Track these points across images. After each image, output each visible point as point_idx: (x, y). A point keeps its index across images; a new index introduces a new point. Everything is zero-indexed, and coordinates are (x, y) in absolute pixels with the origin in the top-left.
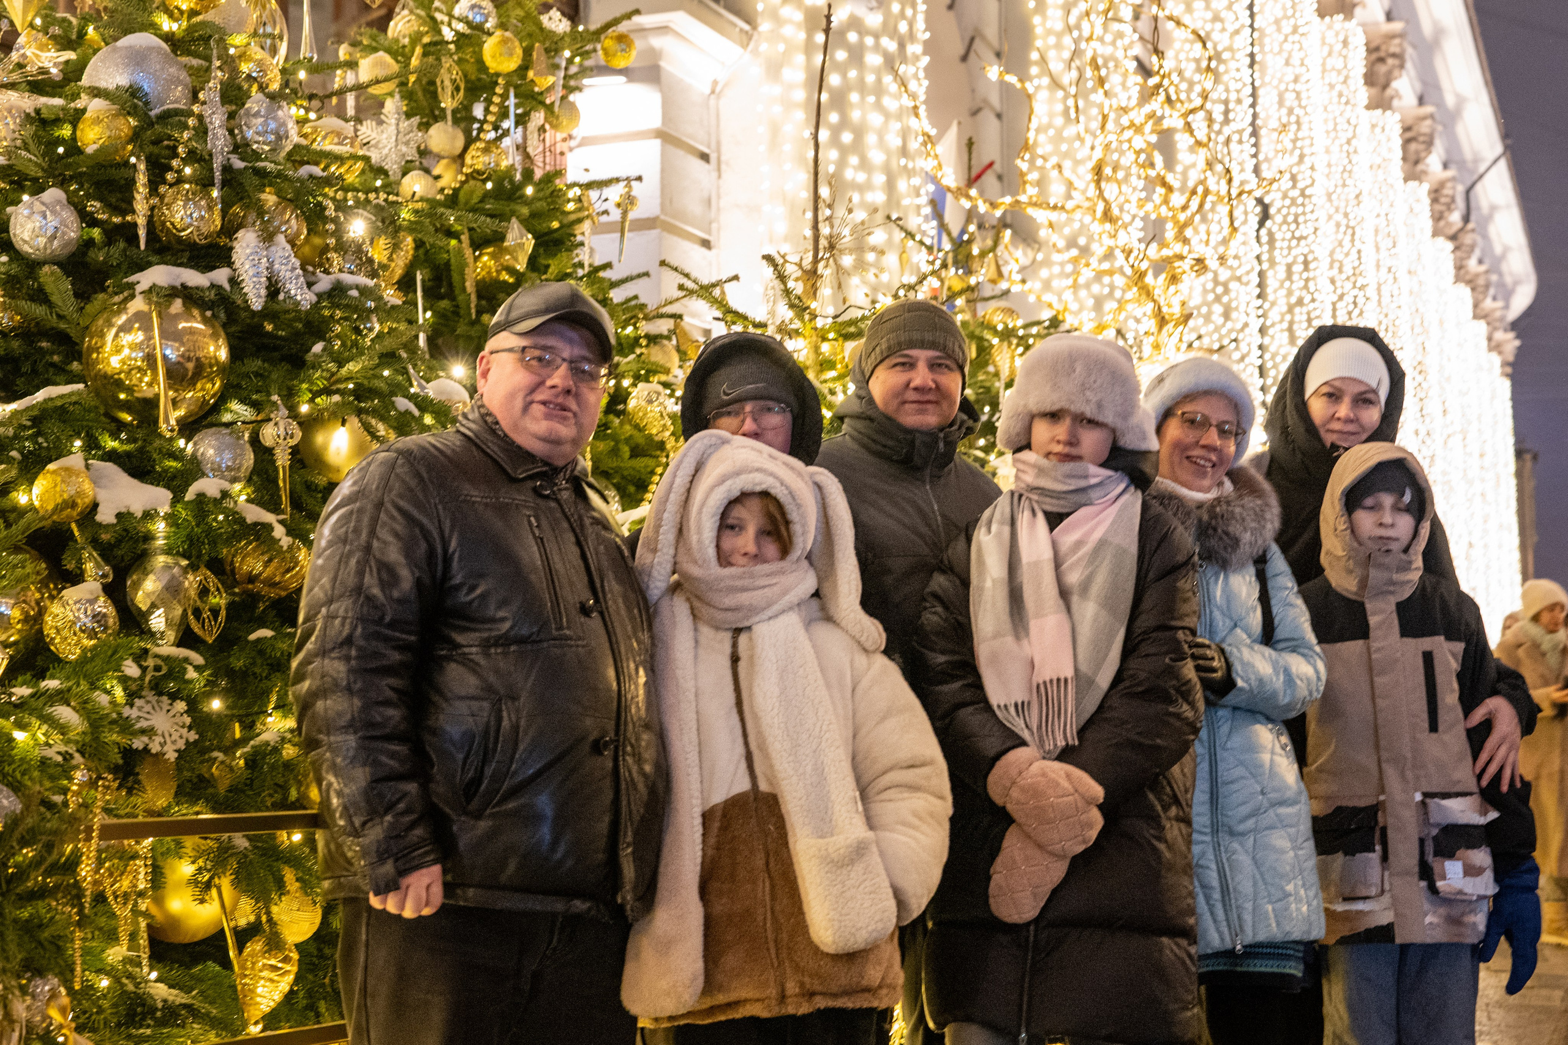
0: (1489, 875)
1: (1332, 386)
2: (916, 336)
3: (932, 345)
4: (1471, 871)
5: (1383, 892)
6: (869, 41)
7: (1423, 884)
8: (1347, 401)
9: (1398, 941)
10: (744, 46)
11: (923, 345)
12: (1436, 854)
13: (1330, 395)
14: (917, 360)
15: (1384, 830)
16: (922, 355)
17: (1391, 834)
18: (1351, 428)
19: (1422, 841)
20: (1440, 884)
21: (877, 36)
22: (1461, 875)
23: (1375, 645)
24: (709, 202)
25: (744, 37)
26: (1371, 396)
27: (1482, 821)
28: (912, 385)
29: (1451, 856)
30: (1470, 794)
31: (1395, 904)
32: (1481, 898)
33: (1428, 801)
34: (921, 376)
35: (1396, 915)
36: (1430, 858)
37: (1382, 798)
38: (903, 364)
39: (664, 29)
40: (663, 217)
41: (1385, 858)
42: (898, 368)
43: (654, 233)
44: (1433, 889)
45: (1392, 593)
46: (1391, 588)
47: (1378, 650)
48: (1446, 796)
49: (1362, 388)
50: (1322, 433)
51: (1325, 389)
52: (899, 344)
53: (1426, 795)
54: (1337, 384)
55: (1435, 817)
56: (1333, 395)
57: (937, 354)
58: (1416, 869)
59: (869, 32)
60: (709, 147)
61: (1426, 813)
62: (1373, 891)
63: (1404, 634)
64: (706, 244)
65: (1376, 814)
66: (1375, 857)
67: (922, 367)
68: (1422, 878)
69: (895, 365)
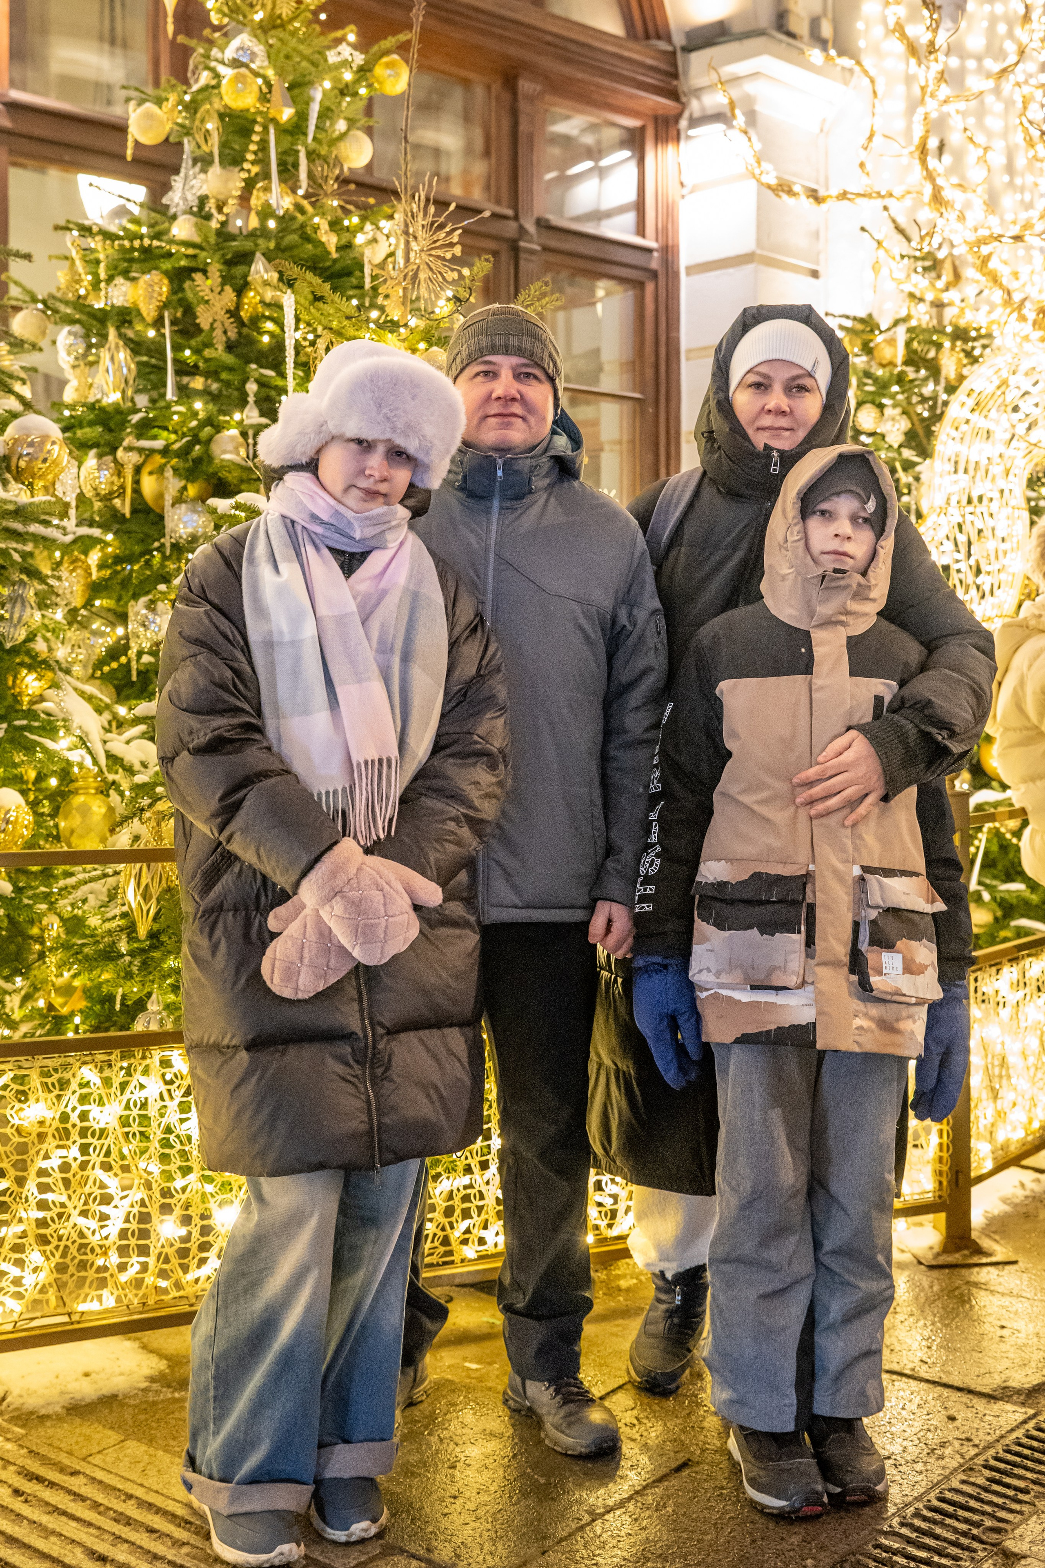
0: (932, 974)
1: (758, 374)
2: (499, 341)
3: (519, 351)
4: (910, 968)
5: (804, 983)
6: (971, 64)
7: (855, 978)
8: (777, 388)
9: (819, 1046)
10: (846, 83)
11: (507, 351)
12: (872, 943)
13: (757, 386)
14: (500, 366)
15: (811, 908)
16: (505, 363)
17: (820, 914)
18: (783, 422)
19: (856, 925)
20: (874, 979)
21: (979, 59)
22: (900, 971)
23: (818, 682)
24: (817, 235)
25: (847, 74)
26: (807, 382)
27: (928, 908)
28: (494, 396)
29: (890, 946)
30: (917, 874)
31: (820, 999)
32: (920, 1002)
33: (867, 876)
34: (504, 384)
35: (819, 1013)
36: (864, 946)
37: (812, 867)
38: (486, 373)
39: (755, 75)
40: (759, 252)
41: (810, 942)
42: (479, 379)
43: (750, 267)
44: (865, 986)
45: (843, 624)
46: (843, 618)
47: (821, 688)
48: (889, 873)
49: (796, 372)
50: (750, 432)
51: (752, 378)
52: (481, 350)
53: (866, 869)
54: (763, 369)
55: (875, 897)
56: (761, 386)
57: (524, 361)
58: (846, 959)
59: (970, 56)
60: (817, 183)
61: (864, 892)
62: (792, 980)
63: (852, 674)
64: (815, 274)
65: (805, 884)
66: (798, 939)
67: (506, 375)
68: (852, 971)
69: (477, 374)
